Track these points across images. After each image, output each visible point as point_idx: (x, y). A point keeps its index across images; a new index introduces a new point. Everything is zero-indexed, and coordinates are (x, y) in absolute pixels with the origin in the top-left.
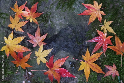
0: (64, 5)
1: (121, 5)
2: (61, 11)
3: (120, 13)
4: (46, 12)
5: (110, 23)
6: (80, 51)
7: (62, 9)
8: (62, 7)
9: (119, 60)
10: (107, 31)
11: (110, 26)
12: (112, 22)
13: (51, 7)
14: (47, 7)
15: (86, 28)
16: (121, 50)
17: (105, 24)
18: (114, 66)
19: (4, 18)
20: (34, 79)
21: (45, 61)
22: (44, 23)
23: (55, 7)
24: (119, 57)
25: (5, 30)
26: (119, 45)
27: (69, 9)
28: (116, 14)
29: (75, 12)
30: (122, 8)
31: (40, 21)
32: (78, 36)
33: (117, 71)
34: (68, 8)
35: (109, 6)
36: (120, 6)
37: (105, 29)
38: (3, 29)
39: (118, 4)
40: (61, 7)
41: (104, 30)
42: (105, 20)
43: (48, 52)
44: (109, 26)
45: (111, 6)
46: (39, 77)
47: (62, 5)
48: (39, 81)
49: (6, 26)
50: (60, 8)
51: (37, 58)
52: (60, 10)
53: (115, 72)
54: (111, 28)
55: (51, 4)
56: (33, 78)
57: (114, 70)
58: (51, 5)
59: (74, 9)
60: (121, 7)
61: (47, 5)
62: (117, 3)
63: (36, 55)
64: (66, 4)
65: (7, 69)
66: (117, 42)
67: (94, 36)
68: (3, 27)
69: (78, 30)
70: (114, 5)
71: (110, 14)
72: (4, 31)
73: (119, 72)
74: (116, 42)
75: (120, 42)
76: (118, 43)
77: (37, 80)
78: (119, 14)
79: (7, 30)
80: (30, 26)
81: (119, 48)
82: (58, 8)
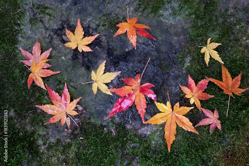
0: (146, 8)
1: (236, 21)
2: (140, 16)
3: (232, 33)
4: (117, 15)
5: (216, 45)
6: (163, 82)
7: (143, 12)
8: (144, 10)
9: (225, 105)
10: (210, 56)
11: (216, 49)
12: (220, 44)
13: (125, 8)
14: (119, 7)
15: (177, 47)
16: (230, 89)
17: (208, 45)
18: (216, 112)
19: (50, 15)
20: (85, 118)
21: (105, 90)
22: (112, 31)
23: (132, 9)
24: (224, 101)
25: (48, 33)
26: (227, 80)
27: (153, 15)
28: (228, 34)
29: (163, 20)
30: (238, 27)
31: (106, 27)
32: (162, 58)
33: (219, 122)
34: (152, 12)
35: (216, 20)
36: (235, 23)
37: (208, 53)
38: (46, 33)
39: (232, 19)
40: (141, 9)
41: (205, 53)
42: (210, 39)
43: (112, 76)
44: (214, 49)
45: (221, 20)
46: (93, 114)
47: (143, 6)
48: (93, 120)
49: (51, 28)
50: (140, 12)
51: (93, 83)
52: (140, 14)
53: (215, 121)
54: (216, 52)
55: (126, 3)
56: (83, 115)
57: (214, 118)
58: (126, 5)
59: (162, 15)
60: (235, 25)
61: (119, 4)
62: (230, 18)
63: (93, 78)
64: (150, 7)
65: (43, 95)
66: (225, 75)
67: (189, 61)
68: (47, 29)
69: (164, 48)
70: (225, 21)
71: (217, 32)
72: (47, 36)
73: (222, 124)
74: (223, 76)
75: (229, 76)
76: (227, 77)
77: (89, 119)
78: (231, 35)
79: (52, 33)
80: (89, 32)
81: (227, 85)
82: (136, 10)
